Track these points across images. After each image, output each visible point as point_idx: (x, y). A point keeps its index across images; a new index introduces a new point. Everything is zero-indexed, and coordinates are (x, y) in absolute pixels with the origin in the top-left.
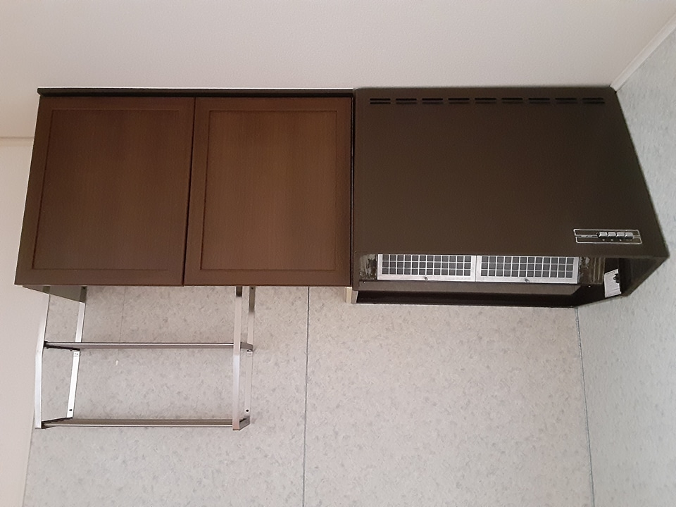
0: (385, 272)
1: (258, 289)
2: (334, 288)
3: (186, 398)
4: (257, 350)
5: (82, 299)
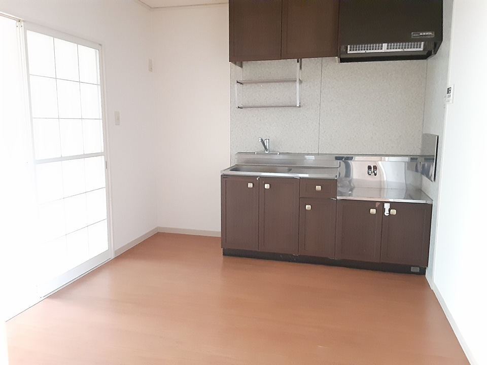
1: (303, 59)
2: (332, 58)
3: (279, 99)
4: (303, 82)
5: (241, 66)
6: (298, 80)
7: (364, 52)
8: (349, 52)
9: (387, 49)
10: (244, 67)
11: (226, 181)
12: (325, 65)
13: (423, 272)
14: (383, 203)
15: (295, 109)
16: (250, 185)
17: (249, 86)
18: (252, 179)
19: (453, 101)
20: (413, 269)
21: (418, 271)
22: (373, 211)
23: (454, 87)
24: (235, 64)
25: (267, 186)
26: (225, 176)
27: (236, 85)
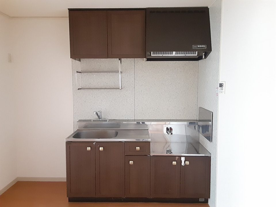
0: (153, 54)
1: (122, 59)
3: (107, 84)
4: (123, 73)
5: (80, 61)
6: (120, 72)
7: (161, 55)
8: (152, 55)
9: (176, 54)
10: (81, 61)
11: (70, 146)
12: (137, 62)
13: (206, 201)
14: (180, 157)
15: (118, 90)
16: (89, 149)
17: (85, 74)
18: (90, 144)
19: (225, 92)
20: (200, 200)
21: (204, 201)
22: (174, 163)
23: (225, 83)
24: (75, 59)
25: (101, 149)
26: (69, 143)
27: (76, 74)
